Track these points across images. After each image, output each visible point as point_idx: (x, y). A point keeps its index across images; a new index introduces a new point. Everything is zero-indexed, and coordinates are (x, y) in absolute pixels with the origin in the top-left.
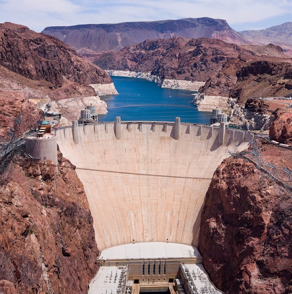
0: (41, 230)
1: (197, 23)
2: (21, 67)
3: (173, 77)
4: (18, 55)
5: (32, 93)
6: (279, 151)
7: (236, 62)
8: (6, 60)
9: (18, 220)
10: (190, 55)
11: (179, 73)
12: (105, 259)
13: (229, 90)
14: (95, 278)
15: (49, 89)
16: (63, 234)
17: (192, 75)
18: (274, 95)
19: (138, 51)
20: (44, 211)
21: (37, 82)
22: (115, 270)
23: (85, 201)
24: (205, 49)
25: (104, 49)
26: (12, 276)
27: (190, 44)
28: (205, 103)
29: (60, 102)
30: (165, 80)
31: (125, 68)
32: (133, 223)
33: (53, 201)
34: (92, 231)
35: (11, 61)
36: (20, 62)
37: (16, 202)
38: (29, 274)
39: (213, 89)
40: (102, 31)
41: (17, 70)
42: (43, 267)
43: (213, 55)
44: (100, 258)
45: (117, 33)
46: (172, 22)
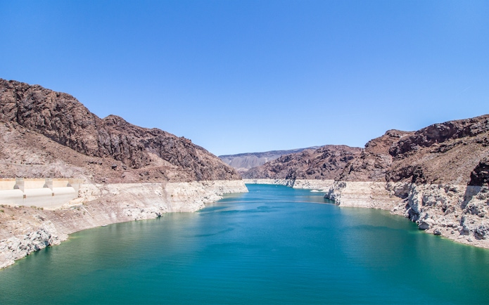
2: (73, 138)
3: (304, 177)
4: (72, 121)
5: (58, 169)
8: (51, 128)
10: (318, 159)
11: (309, 173)
13: (384, 173)
15: (110, 169)
17: (322, 174)
19: (276, 164)
24: (333, 152)
27: (318, 151)
28: (350, 192)
30: (296, 180)
31: (267, 176)
35: (59, 129)
36: (73, 131)
39: (357, 173)
41: (68, 142)
45: (265, 157)
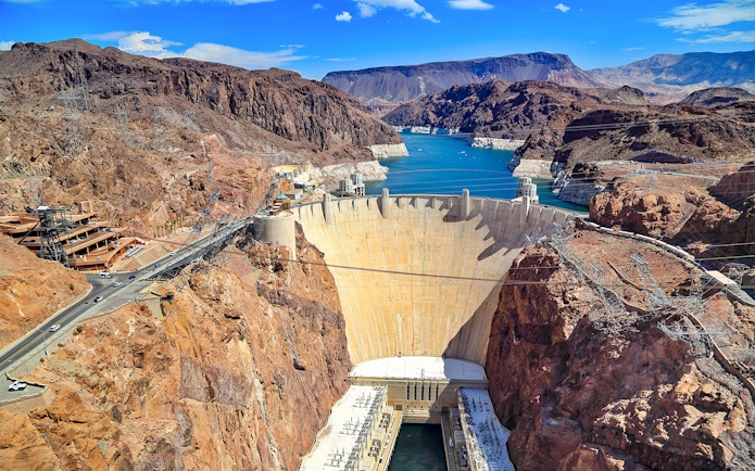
0: (256, 337)
1: (527, 61)
2: (277, 125)
3: (486, 134)
4: (274, 109)
5: (289, 157)
6: (599, 237)
7: (567, 112)
8: (259, 116)
9: (217, 323)
10: (510, 105)
11: (495, 129)
12: (358, 374)
13: (555, 152)
14: (341, 400)
15: (311, 153)
16: (297, 341)
17: (511, 132)
18: (615, 158)
19: (443, 101)
20: (270, 312)
21: (297, 144)
22: (369, 392)
23: (334, 299)
24: (531, 96)
25: (402, 99)
26: (203, 393)
27: (512, 89)
29: (325, 169)
30: (476, 138)
31: (427, 122)
32: (400, 330)
33: (284, 299)
34: (343, 338)
35: (265, 117)
36: (276, 117)
37: (226, 299)
38: (231, 391)
39: (533, 150)
40: (401, 75)
41: (271, 128)
42: (257, 382)
43: (541, 103)
44: (352, 374)
45: (420, 78)
46: (494, 60)
